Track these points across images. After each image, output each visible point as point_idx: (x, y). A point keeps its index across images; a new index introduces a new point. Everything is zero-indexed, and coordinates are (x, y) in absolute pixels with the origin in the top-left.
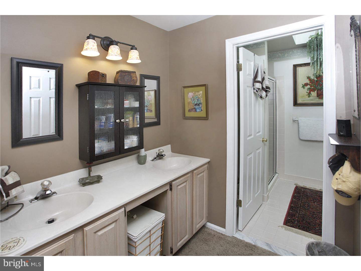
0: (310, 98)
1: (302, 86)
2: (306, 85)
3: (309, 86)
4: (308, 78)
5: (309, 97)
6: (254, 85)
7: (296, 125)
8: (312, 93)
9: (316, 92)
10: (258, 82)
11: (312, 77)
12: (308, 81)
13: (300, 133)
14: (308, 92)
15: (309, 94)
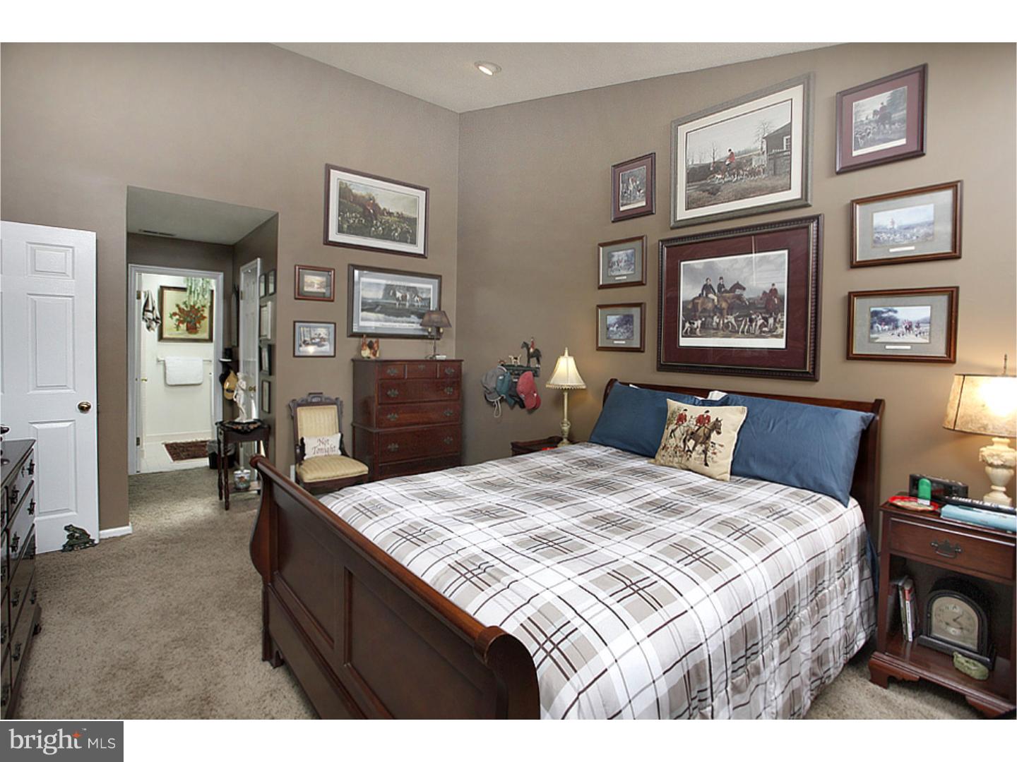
0: (180, 332)
1: (169, 315)
2: (175, 314)
3: (177, 317)
4: (178, 306)
5: (178, 330)
6: (143, 314)
7: (161, 367)
8: (181, 325)
9: (185, 324)
10: (149, 311)
11: (183, 306)
12: (177, 311)
13: (168, 377)
14: (177, 323)
15: (178, 327)
